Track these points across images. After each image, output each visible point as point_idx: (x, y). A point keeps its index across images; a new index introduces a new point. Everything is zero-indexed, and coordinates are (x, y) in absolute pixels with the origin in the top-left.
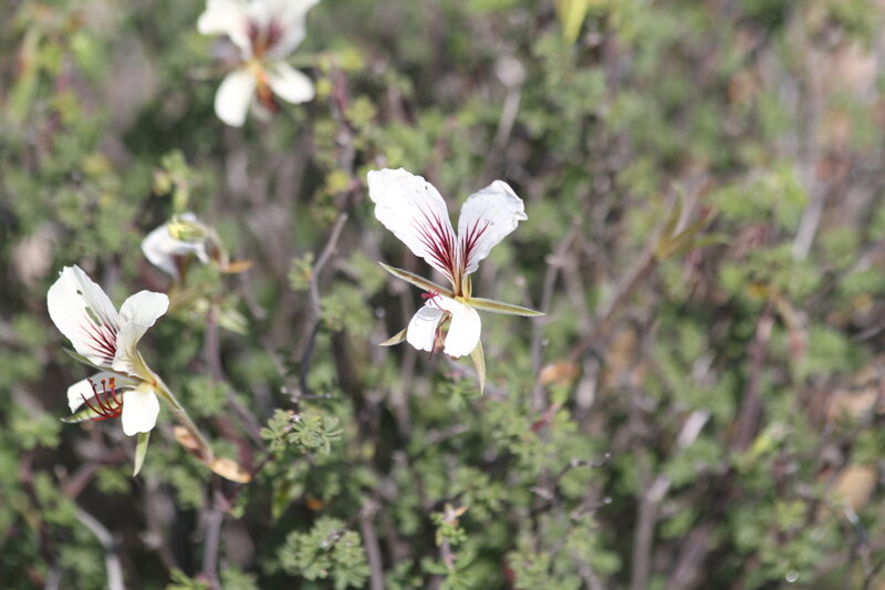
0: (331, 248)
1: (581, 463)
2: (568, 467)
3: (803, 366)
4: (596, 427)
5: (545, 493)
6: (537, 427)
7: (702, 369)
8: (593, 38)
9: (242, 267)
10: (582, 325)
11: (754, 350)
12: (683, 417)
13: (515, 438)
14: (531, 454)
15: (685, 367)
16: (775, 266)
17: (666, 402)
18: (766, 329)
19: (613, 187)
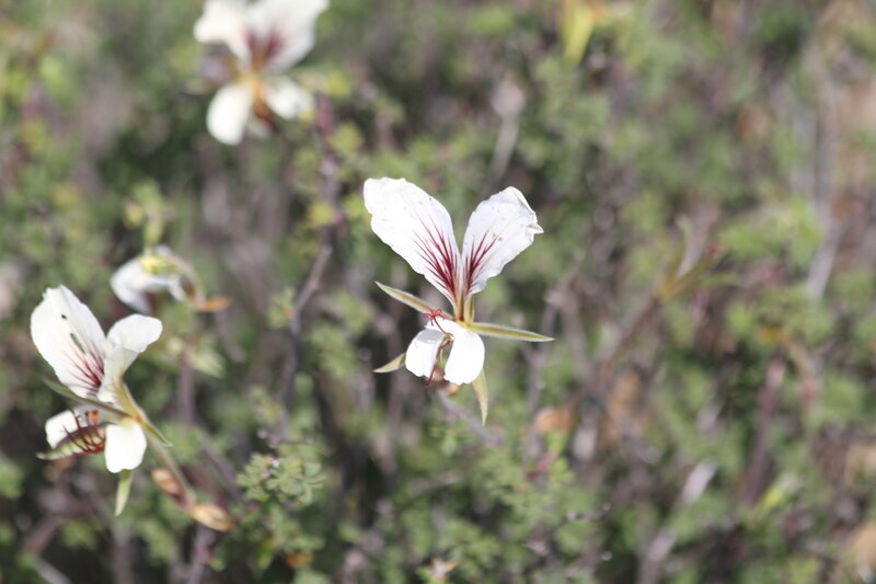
0: (313, 284)
1: (579, 517)
2: (564, 521)
3: (816, 415)
4: (596, 479)
5: (540, 548)
6: (532, 476)
7: (708, 418)
8: (598, 61)
9: (218, 305)
10: (581, 369)
11: (764, 398)
12: (688, 470)
13: (509, 488)
14: (526, 505)
15: (691, 416)
16: (788, 307)
17: (670, 453)
18: (776, 376)
19: (616, 223)
